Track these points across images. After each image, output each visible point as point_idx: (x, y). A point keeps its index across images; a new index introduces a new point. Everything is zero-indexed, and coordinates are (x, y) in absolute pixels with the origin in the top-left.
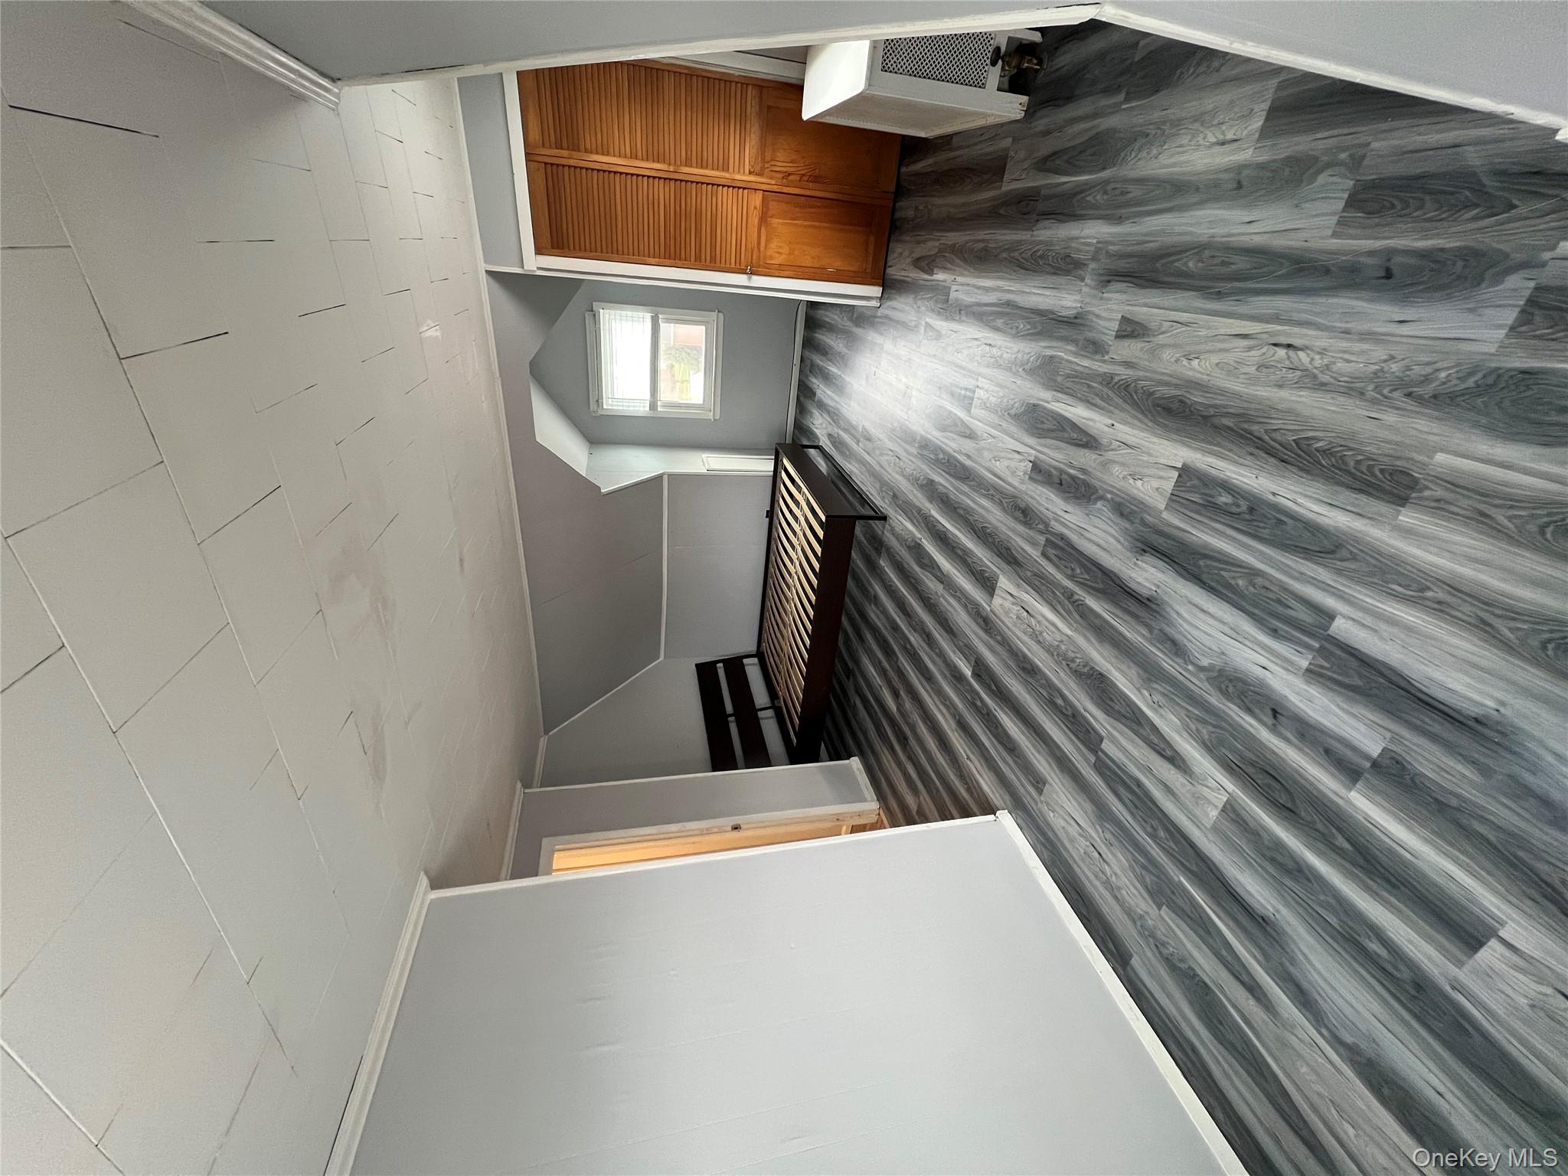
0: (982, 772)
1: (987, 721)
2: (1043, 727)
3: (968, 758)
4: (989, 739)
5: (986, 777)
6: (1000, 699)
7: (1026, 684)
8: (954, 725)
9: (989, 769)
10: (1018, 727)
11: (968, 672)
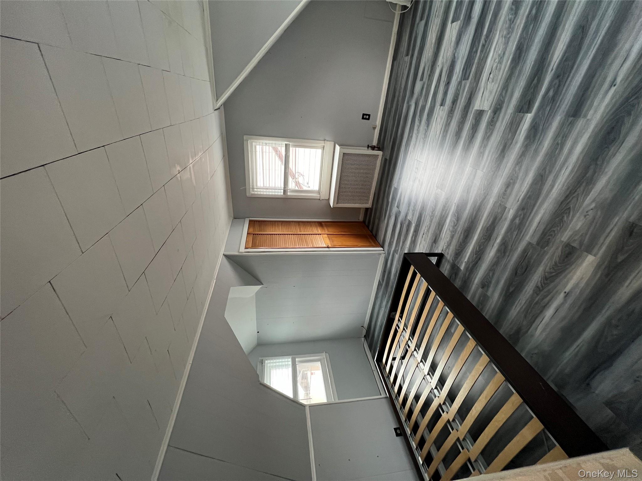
0: (623, 53)
1: (564, 73)
2: (554, 13)
3: (613, 84)
4: (581, 62)
5: (627, 46)
6: (543, 68)
7: (529, 48)
8: (580, 123)
9: (615, 45)
10: (561, 35)
11: (529, 117)
